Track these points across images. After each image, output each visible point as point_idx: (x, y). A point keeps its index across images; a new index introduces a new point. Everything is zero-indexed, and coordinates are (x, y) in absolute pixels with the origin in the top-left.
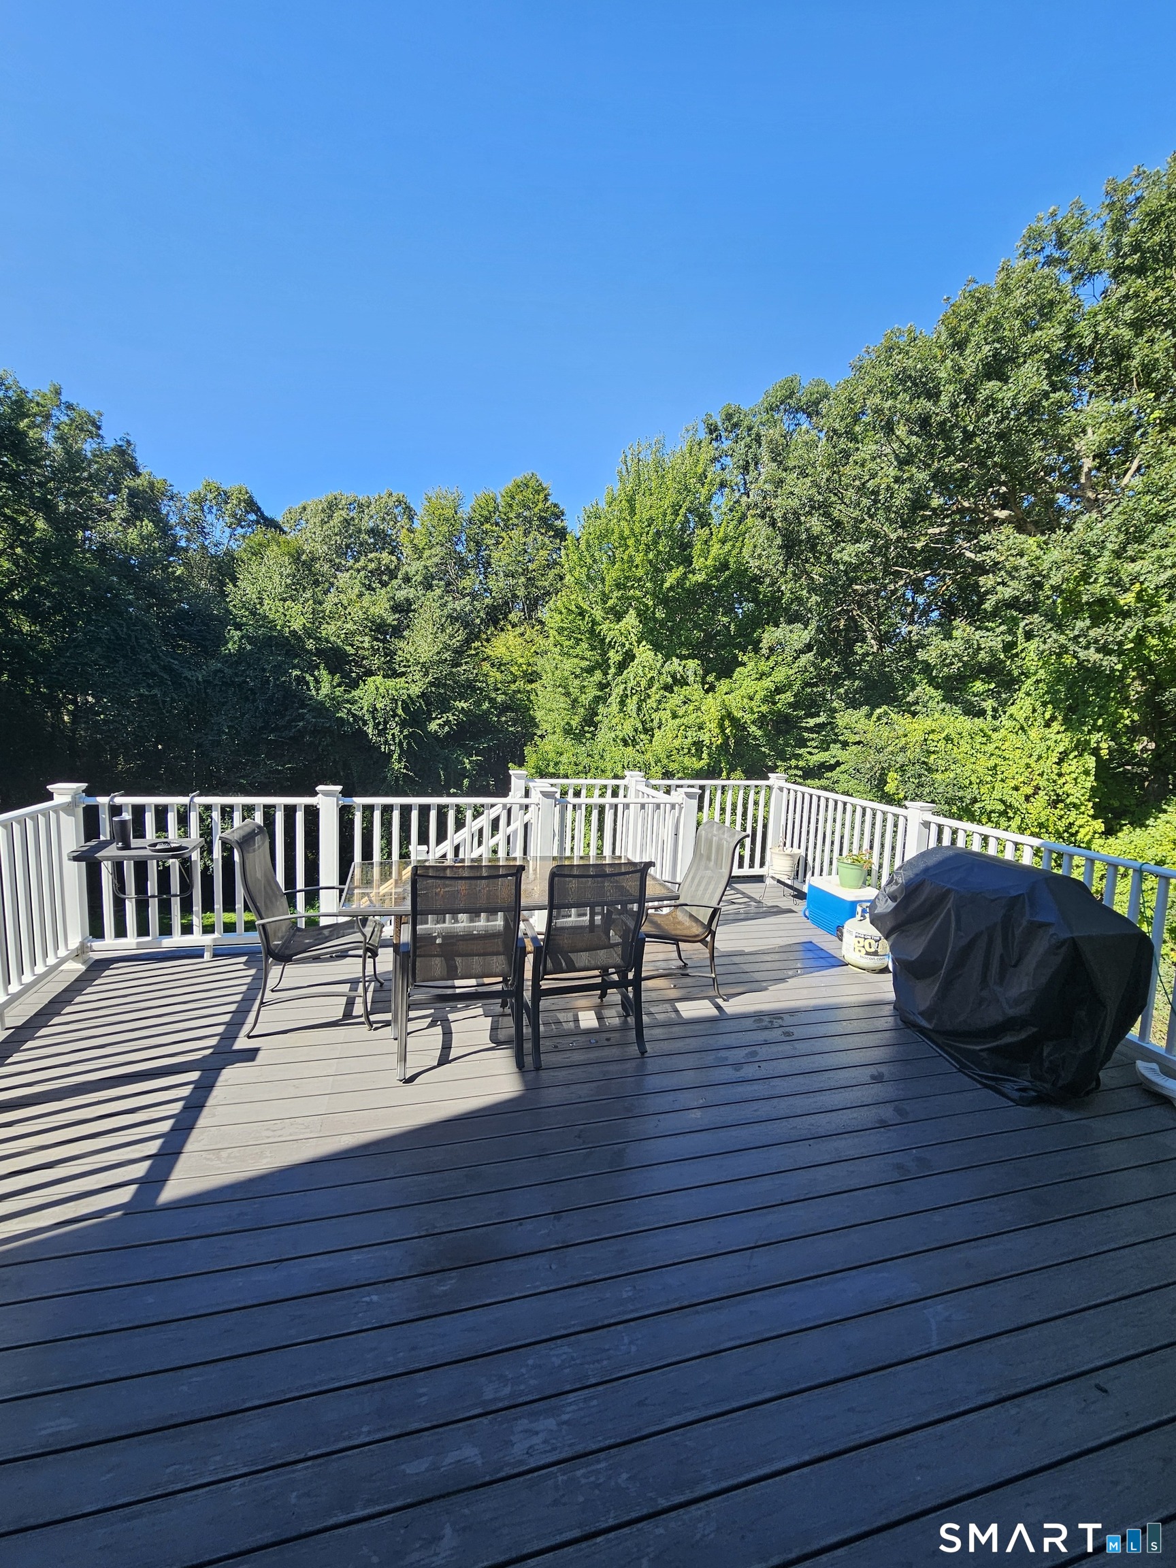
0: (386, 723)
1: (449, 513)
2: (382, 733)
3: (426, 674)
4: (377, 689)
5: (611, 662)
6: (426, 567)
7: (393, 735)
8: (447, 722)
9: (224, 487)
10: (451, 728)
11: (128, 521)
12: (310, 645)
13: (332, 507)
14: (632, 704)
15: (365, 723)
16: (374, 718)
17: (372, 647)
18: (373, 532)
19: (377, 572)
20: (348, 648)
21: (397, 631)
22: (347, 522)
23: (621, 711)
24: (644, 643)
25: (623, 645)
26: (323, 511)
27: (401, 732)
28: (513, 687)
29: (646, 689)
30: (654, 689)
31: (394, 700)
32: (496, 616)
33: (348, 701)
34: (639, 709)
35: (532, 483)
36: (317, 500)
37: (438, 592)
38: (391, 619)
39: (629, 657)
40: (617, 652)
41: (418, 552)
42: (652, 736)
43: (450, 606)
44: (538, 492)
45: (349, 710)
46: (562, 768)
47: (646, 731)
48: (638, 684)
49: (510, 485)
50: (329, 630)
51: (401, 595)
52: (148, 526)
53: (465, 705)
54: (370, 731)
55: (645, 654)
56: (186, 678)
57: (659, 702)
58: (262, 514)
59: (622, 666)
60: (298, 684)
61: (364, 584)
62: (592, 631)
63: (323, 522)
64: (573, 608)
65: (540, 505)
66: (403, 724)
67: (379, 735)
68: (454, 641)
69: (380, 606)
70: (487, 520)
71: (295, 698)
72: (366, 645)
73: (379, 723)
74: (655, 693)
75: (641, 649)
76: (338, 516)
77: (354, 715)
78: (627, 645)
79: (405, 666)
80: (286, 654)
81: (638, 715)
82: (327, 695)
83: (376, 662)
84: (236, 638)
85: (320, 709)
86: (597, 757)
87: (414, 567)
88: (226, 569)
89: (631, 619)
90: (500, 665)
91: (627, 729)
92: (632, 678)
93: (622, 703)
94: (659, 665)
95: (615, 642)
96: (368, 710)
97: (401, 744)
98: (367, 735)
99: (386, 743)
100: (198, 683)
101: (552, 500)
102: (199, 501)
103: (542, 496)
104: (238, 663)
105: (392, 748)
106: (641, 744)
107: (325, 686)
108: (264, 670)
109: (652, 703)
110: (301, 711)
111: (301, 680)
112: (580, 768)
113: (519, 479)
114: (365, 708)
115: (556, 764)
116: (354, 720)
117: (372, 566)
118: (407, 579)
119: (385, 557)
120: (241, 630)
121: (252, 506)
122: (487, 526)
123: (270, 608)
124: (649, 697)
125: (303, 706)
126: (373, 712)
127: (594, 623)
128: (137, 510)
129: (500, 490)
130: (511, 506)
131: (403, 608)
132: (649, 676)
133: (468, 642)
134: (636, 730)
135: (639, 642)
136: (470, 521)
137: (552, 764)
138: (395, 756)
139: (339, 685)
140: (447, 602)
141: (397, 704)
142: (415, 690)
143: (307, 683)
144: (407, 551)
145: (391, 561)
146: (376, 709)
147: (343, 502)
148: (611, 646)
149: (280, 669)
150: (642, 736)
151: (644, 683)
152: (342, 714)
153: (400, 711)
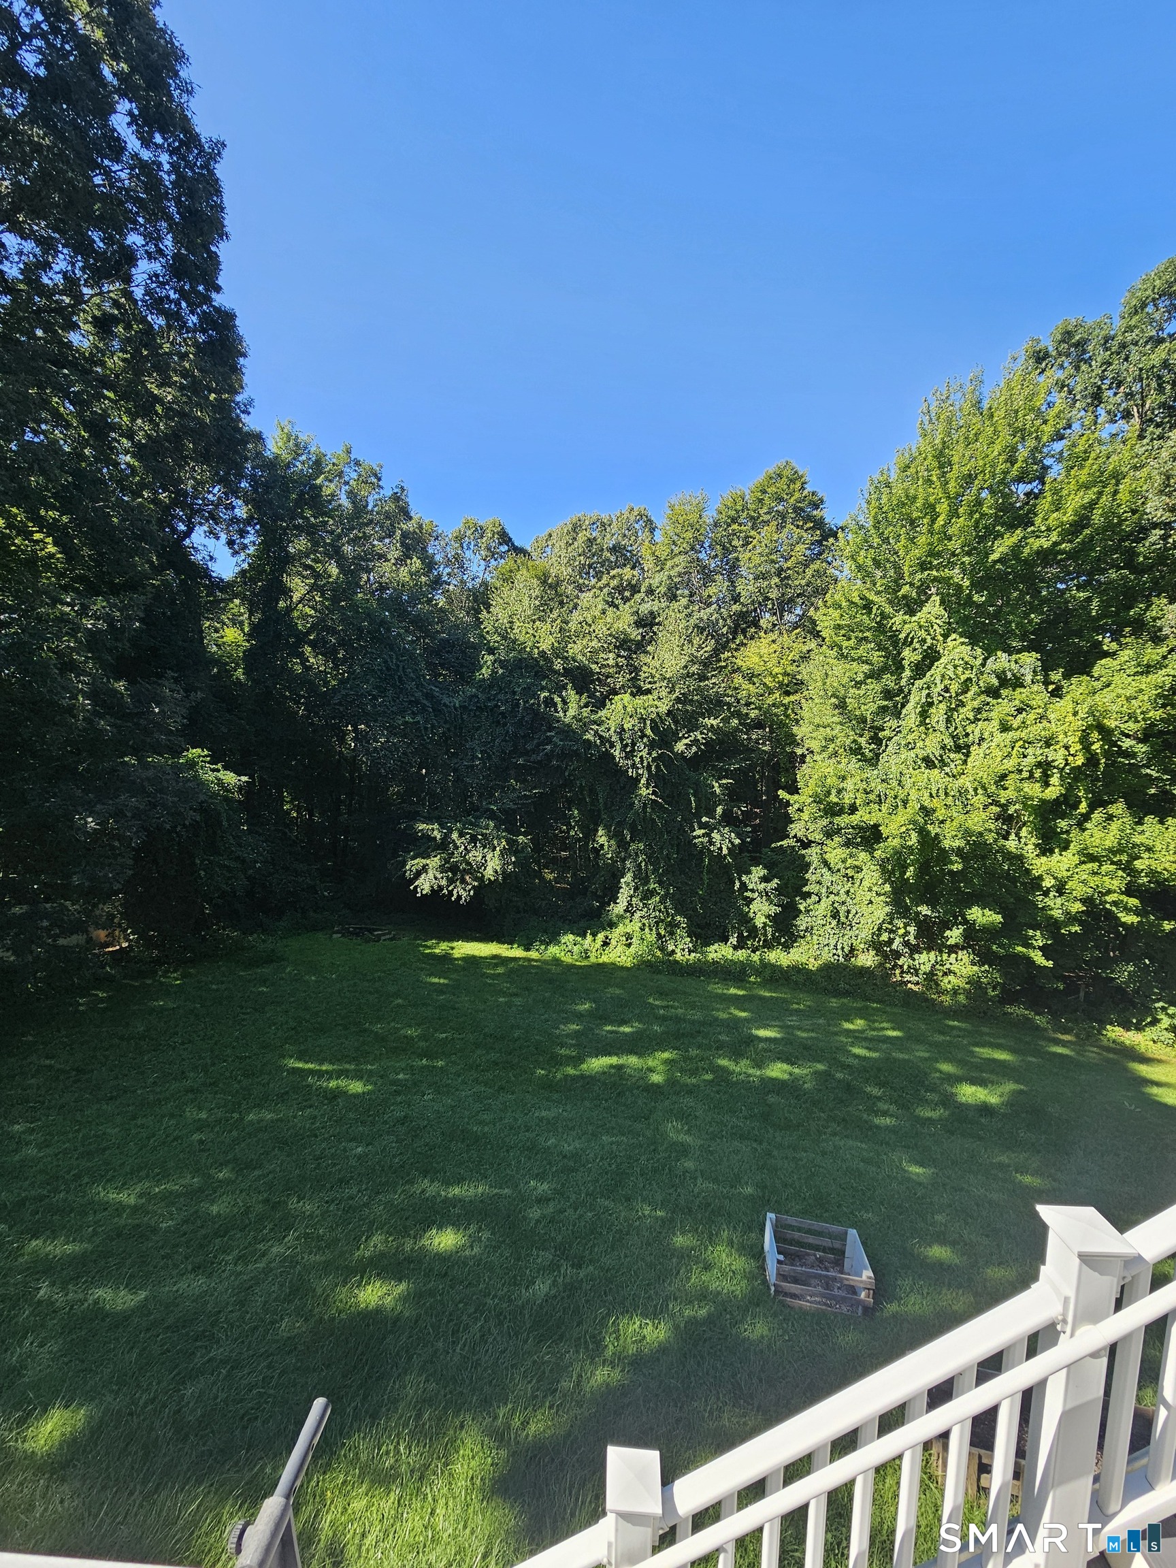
0: (634, 744)
1: (693, 518)
2: (630, 755)
3: (672, 691)
4: (625, 707)
5: (906, 663)
6: (670, 577)
7: (641, 757)
8: (696, 741)
9: (481, 523)
10: (699, 748)
11: (400, 561)
12: (558, 665)
13: (576, 528)
14: (938, 714)
15: (612, 746)
16: (622, 740)
17: (617, 664)
18: (614, 549)
19: (620, 589)
20: (593, 666)
21: (640, 646)
22: (591, 541)
23: (923, 723)
24: (954, 636)
25: (924, 641)
26: (568, 533)
27: (649, 754)
28: (770, 701)
29: (957, 695)
30: (970, 694)
31: (643, 720)
32: (745, 624)
33: (595, 722)
34: (949, 720)
35: (786, 473)
36: (560, 525)
37: (684, 601)
38: (635, 634)
39: (931, 657)
40: (915, 649)
41: (660, 563)
42: (967, 755)
43: (696, 615)
44: (793, 481)
45: (596, 732)
46: (847, 797)
47: (958, 748)
48: (947, 690)
49: (760, 478)
50: (574, 649)
51: (645, 608)
52: (416, 563)
53: (714, 722)
54: (617, 753)
55: (956, 650)
56: (445, 705)
57: (978, 711)
58: (513, 544)
59: (920, 669)
60: (546, 706)
61: (607, 602)
62: (880, 628)
63: (568, 544)
64: (857, 600)
65: (797, 495)
66: (652, 745)
67: (627, 758)
68: (702, 652)
69: (623, 621)
70: (734, 520)
71: (542, 720)
72: (611, 662)
73: (627, 745)
74: (972, 701)
75: (950, 643)
76: (582, 537)
77: (601, 737)
78: (929, 641)
79: (650, 683)
80: (535, 675)
81: (947, 728)
82: (574, 717)
83: (621, 680)
84: (489, 663)
85: (567, 732)
86: (894, 783)
87: (658, 580)
88: (481, 599)
89: (933, 610)
90: (751, 677)
91: (931, 746)
92: (938, 681)
93: (924, 714)
94: (979, 661)
95: (913, 639)
96: (615, 732)
97: (649, 767)
98: (614, 757)
99: (634, 766)
100: (456, 709)
101: (809, 488)
102: (459, 538)
103: (798, 485)
104: (491, 687)
105: (640, 771)
106: (952, 766)
107: (572, 707)
108: (514, 693)
109: (966, 712)
110: (549, 734)
111: (549, 702)
112: (872, 797)
113: (771, 470)
114: (613, 729)
115: (839, 791)
116: (601, 742)
117: (615, 583)
118: (650, 591)
119: (627, 572)
120: (494, 654)
121: (504, 538)
122: (735, 526)
123: (521, 632)
124: (962, 704)
125: (551, 729)
126: (620, 733)
127: (884, 616)
128: (408, 549)
129: (747, 486)
130: (761, 501)
131: (647, 622)
132: (963, 678)
133: (716, 652)
134: (943, 748)
135: (945, 636)
136: (716, 524)
137: (834, 792)
138: (643, 781)
139: (586, 706)
140: (693, 611)
141: (645, 724)
142: (663, 708)
143: (555, 705)
144: (648, 564)
145: (633, 576)
146: (623, 730)
147: (587, 523)
148: (908, 642)
149: (530, 692)
150: (952, 756)
151: (954, 687)
152: (589, 736)
153: (648, 732)
